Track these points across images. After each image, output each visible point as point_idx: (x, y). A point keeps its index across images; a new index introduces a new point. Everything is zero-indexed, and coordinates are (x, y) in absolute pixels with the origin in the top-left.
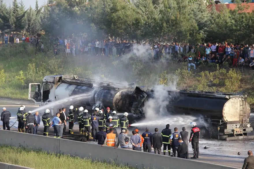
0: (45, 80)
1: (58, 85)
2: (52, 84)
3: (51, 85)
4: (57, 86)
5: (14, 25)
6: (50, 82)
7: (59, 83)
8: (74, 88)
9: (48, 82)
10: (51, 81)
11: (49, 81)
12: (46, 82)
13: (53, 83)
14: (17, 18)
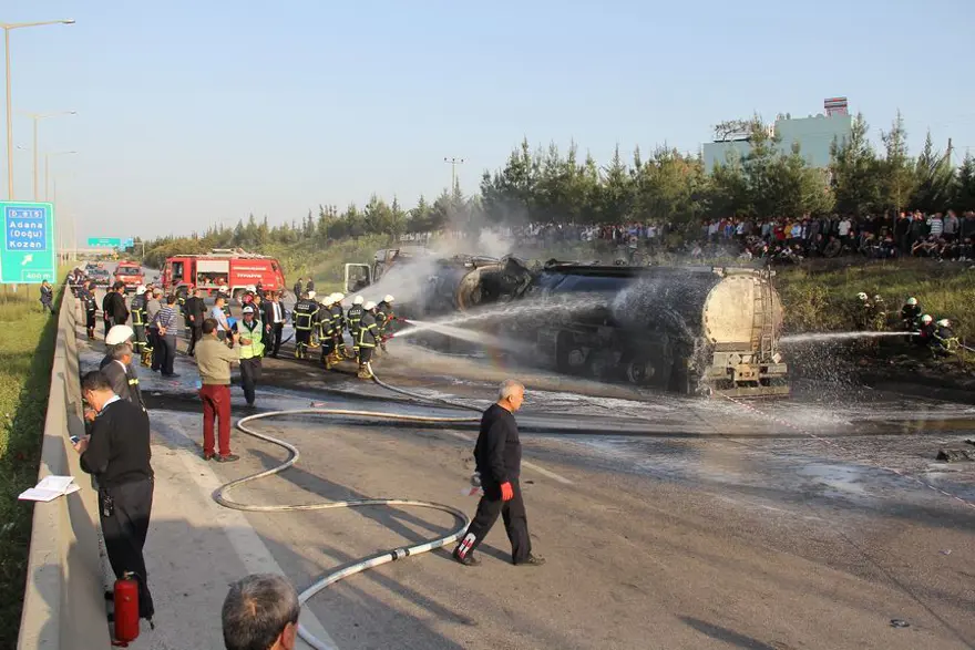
6: (381, 262)
7: (394, 263)
9: (378, 261)
11: (379, 259)
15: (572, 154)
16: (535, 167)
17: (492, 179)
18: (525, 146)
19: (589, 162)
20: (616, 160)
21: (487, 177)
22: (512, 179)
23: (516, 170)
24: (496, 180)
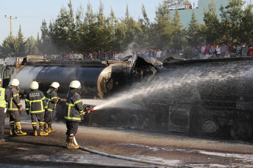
0: (6, 63)
1: (21, 69)
2: (13, 67)
3: (12, 69)
4: (19, 70)
5: (18, 50)
6: (11, 66)
7: (23, 66)
8: (40, 70)
9: (8, 66)
10: (12, 64)
11: (9, 64)
12: (6, 66)
13: (15, 66)
14: (21, 44)
15: (101, 10)
16: (78, 17)
17: (48, 25)
18: (70, 6)
19: (112, 15)
20: (127, 14)
21: (44, 24)
22: (61, 25)
23: (64, 19)
24: (50, 27)
